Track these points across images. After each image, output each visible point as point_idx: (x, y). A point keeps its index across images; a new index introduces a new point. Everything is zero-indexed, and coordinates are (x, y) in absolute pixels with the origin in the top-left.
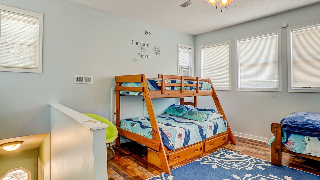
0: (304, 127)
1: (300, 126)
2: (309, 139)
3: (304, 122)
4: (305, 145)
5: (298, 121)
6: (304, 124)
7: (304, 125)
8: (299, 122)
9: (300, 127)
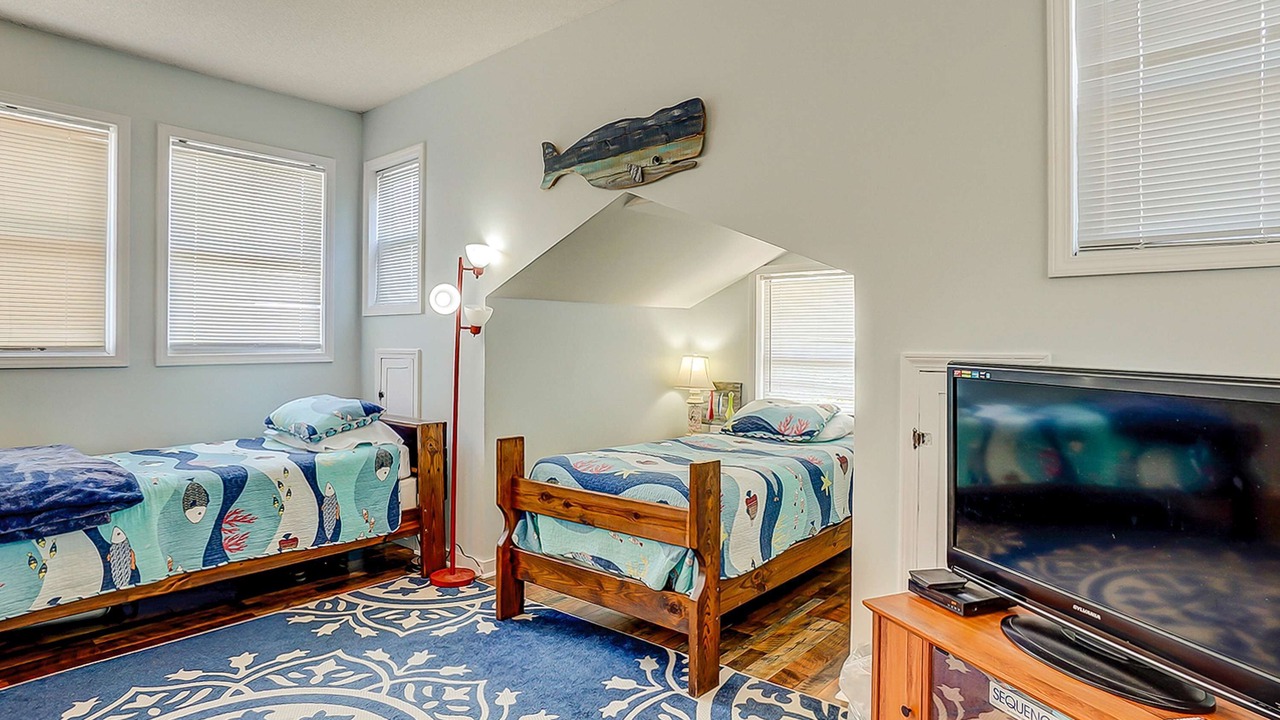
0: (41, 505)
1: (23, 504)
2: (54, 548)
3: (34, 488)
4: (40, 572)
5: (9, 489)
6: (39, 494)
7: (37, 497)
8: (16, 488)
9: (27, 508)
